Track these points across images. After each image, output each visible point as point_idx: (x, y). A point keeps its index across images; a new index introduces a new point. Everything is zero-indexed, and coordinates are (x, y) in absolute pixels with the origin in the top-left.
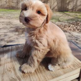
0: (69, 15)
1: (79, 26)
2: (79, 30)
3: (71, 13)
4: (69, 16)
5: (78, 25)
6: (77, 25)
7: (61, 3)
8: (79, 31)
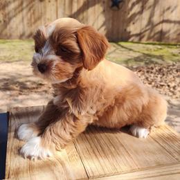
0: (131, 50)
1: (152, 75)
2: (153, 83)
3: (136, 45)
4: (131, 52)
5: (152, 73)
6: (148, 72)
7: (111, 21)
8: (153, 86)
